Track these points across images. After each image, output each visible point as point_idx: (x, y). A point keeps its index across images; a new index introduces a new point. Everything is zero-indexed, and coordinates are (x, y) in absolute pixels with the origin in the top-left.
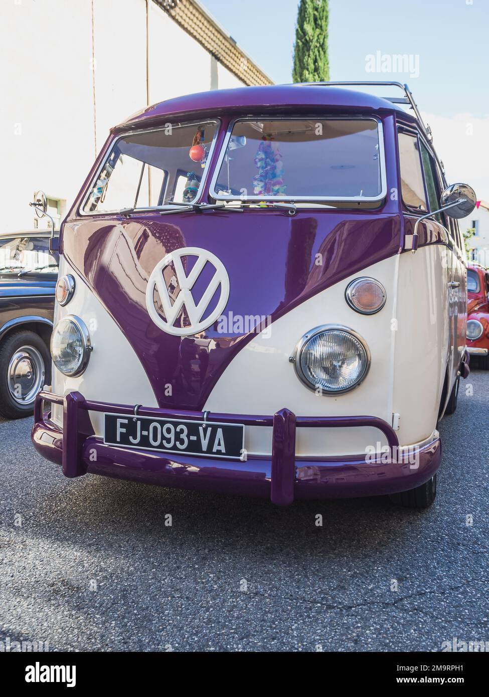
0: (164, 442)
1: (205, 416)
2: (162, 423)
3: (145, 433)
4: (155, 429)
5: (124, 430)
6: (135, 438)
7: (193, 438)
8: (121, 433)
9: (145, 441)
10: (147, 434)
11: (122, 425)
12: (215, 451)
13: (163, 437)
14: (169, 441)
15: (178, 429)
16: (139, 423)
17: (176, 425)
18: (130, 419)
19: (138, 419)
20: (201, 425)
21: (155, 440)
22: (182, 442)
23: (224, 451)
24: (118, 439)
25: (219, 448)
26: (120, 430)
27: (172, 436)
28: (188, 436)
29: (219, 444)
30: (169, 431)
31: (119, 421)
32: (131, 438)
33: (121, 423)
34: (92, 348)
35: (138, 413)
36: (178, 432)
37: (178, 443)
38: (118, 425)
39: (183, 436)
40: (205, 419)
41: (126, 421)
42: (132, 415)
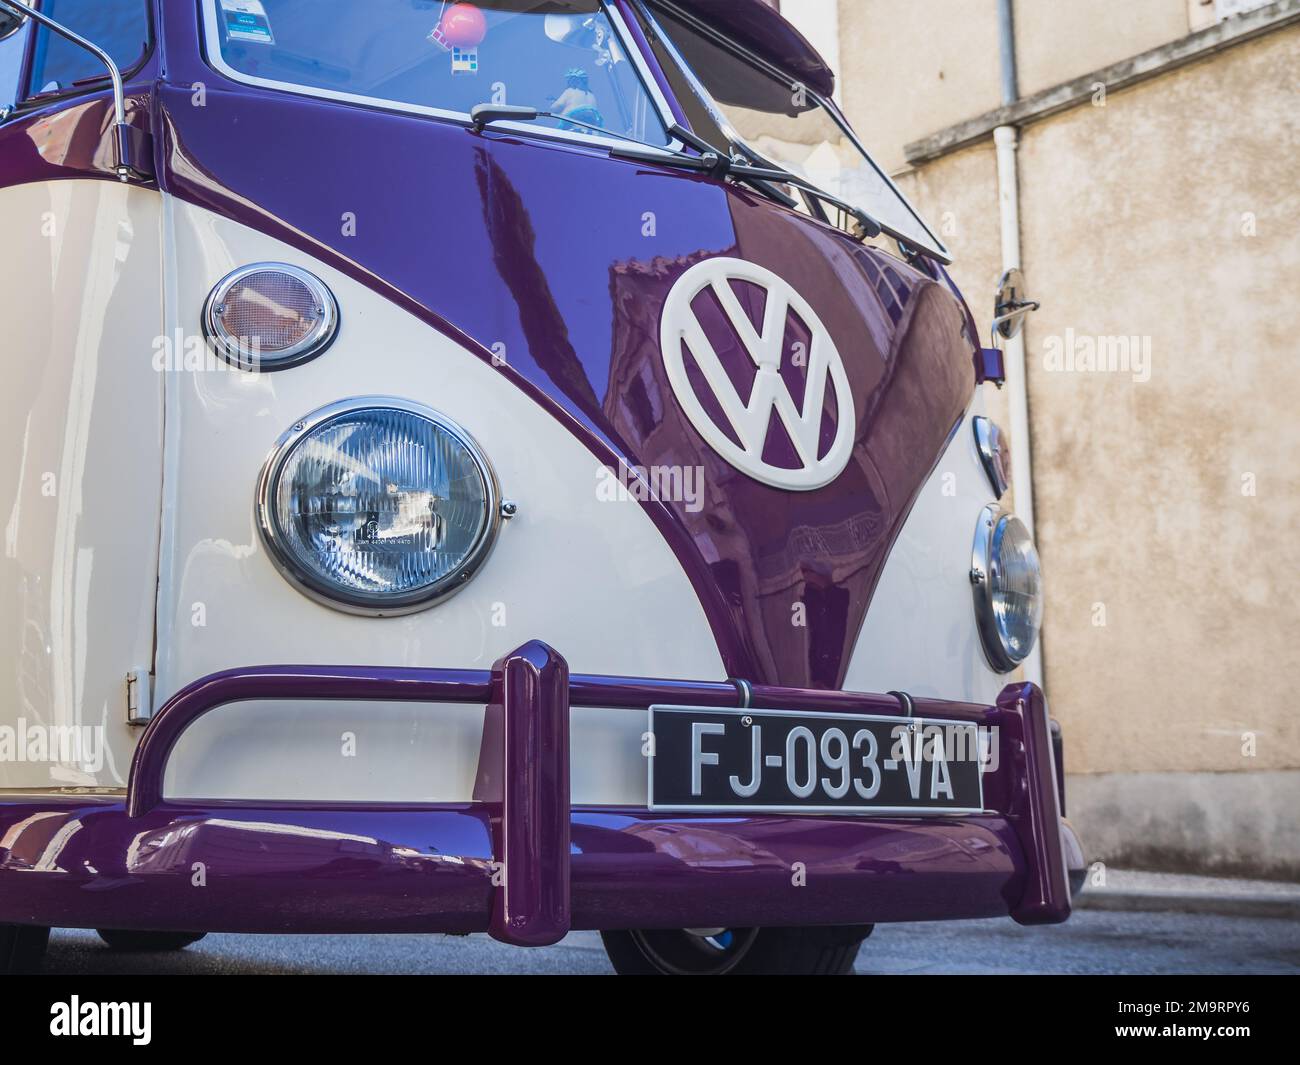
0: (826, 782)
2: (818, 728)
3: (774, 761)
4: (801, 743)
5: (713, 758)
6: (745, 781)
7: (892, 765)
8: (705, 768)
9: (774, 787)
10: (780, 764)
11: (709, 743)
12: (936, 797)
13: (823, 770)
14: (836, 777)
15: (857, 742)
16: (756, 731)
17: (849, 730)
18: (732, 722)
19: (756, 720)
21: (802, 780)
22: (867, 778)
23: (950, 794)
24: (696, 789)
25: (942, 787)
26: (701, 758)
27: (842, 763)
28: (880, 761)
29: (941, 779)
30: (835, 749)
31: (698, 729)
32: (734, 780)
33: (704, 736)
35: (755, 700)
36: (857, 750)
37: (858, 783)
38: (696, 743)
39: (870, 761)
40: (908, 710)
41: (718, 729)
42: (736, 706)
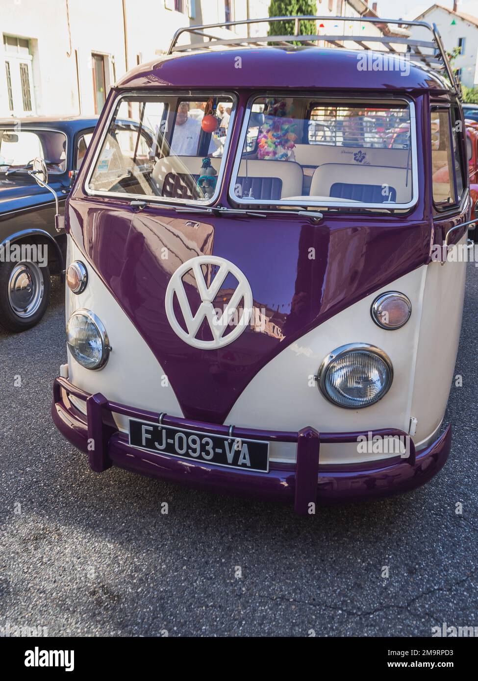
0: (190, 451)
1: (230, 431)
2: (188, 435)
3: (170, 441)
4: (181, 439)
5: (149, 436)
6: (161, 444)
7: (219, 451)
8: (146, 439)
9: (170, 448)
10: (172, 443)
11: (147, 432)
12: (241, 464)
13: (189, 447)
14: (194, 451)
15: (204, 441)
16: (164, 431)
17: (201, 437)
18: (155, 427)
19: (163, 428)
20: (227, 440)
21: (181, 448)
22: (208, 453)
23: (249, 464)
24: (144, 443)
25: (244, 461)
26: (145, 436)
27: (197, 446)
28: (214, 449)
29: (244, 458)
30: (194, 442)
31: (144, 427)
32: (156, 443)
33: (146, 430)
34: (111, 348)
35: (163, 422)
36: (203, 444)
37: (203, 454)
38: (143, 431)
39: (209, 448)
40: (230, 434)
41: (151, 428)
42: (156, 423)
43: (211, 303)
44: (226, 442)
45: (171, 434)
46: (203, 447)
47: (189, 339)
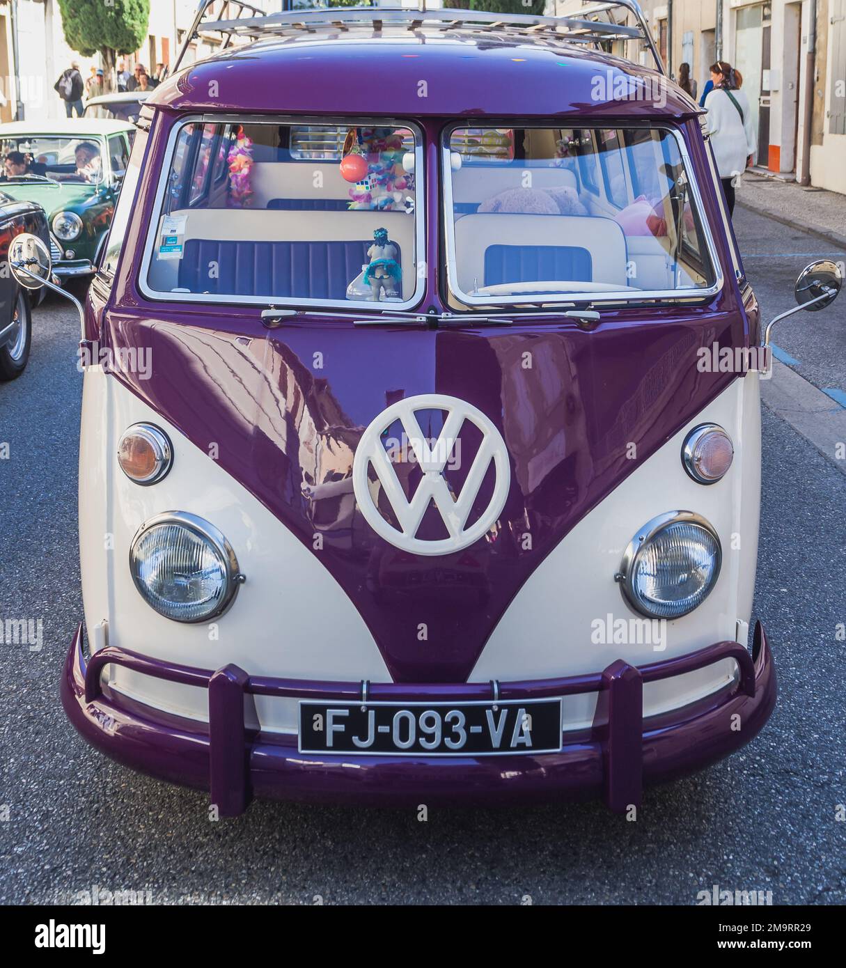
0: (422, 740)
1: (496, 691)
2: (417, 711)
3: (384, 729)
4: (404, 721)
5: (341, 728)
6: (364, 737)
7: (476, 729)
8: (335, 733)
9: (383, 742)
10: (388, 731)
11: (337, 720)
12: (515, 745)
13: (419, 733)
14: (430, 738)
15: (448, 718)
16: (372, 713)
17: (443, 711)
18: (355, 709)
19: (369, 708)
20: (490, 707)
21: (404, 737)
22: (455, 738)
23: (529, 743)
24: (329, 743)
25: (521, 739)
26: (333, 728)
27: (436, 729)
28: (467, 728)
29: (521, 734)
30: (430, 722)
31: (331, 713)
32: (355, 739)
33: (335, 716)
34: (245, 577)
35: (370, 697)
36: (447, 722)
37: (447, 740)
38: (330, 720)
39: (458, 728)
40: (496, 697)
41: (346, 712)
42: (358, 700)
43: (441, 474)
44: (489, 712)
45: (384, 716)
46: (447, 729)
47: (406, 541)
